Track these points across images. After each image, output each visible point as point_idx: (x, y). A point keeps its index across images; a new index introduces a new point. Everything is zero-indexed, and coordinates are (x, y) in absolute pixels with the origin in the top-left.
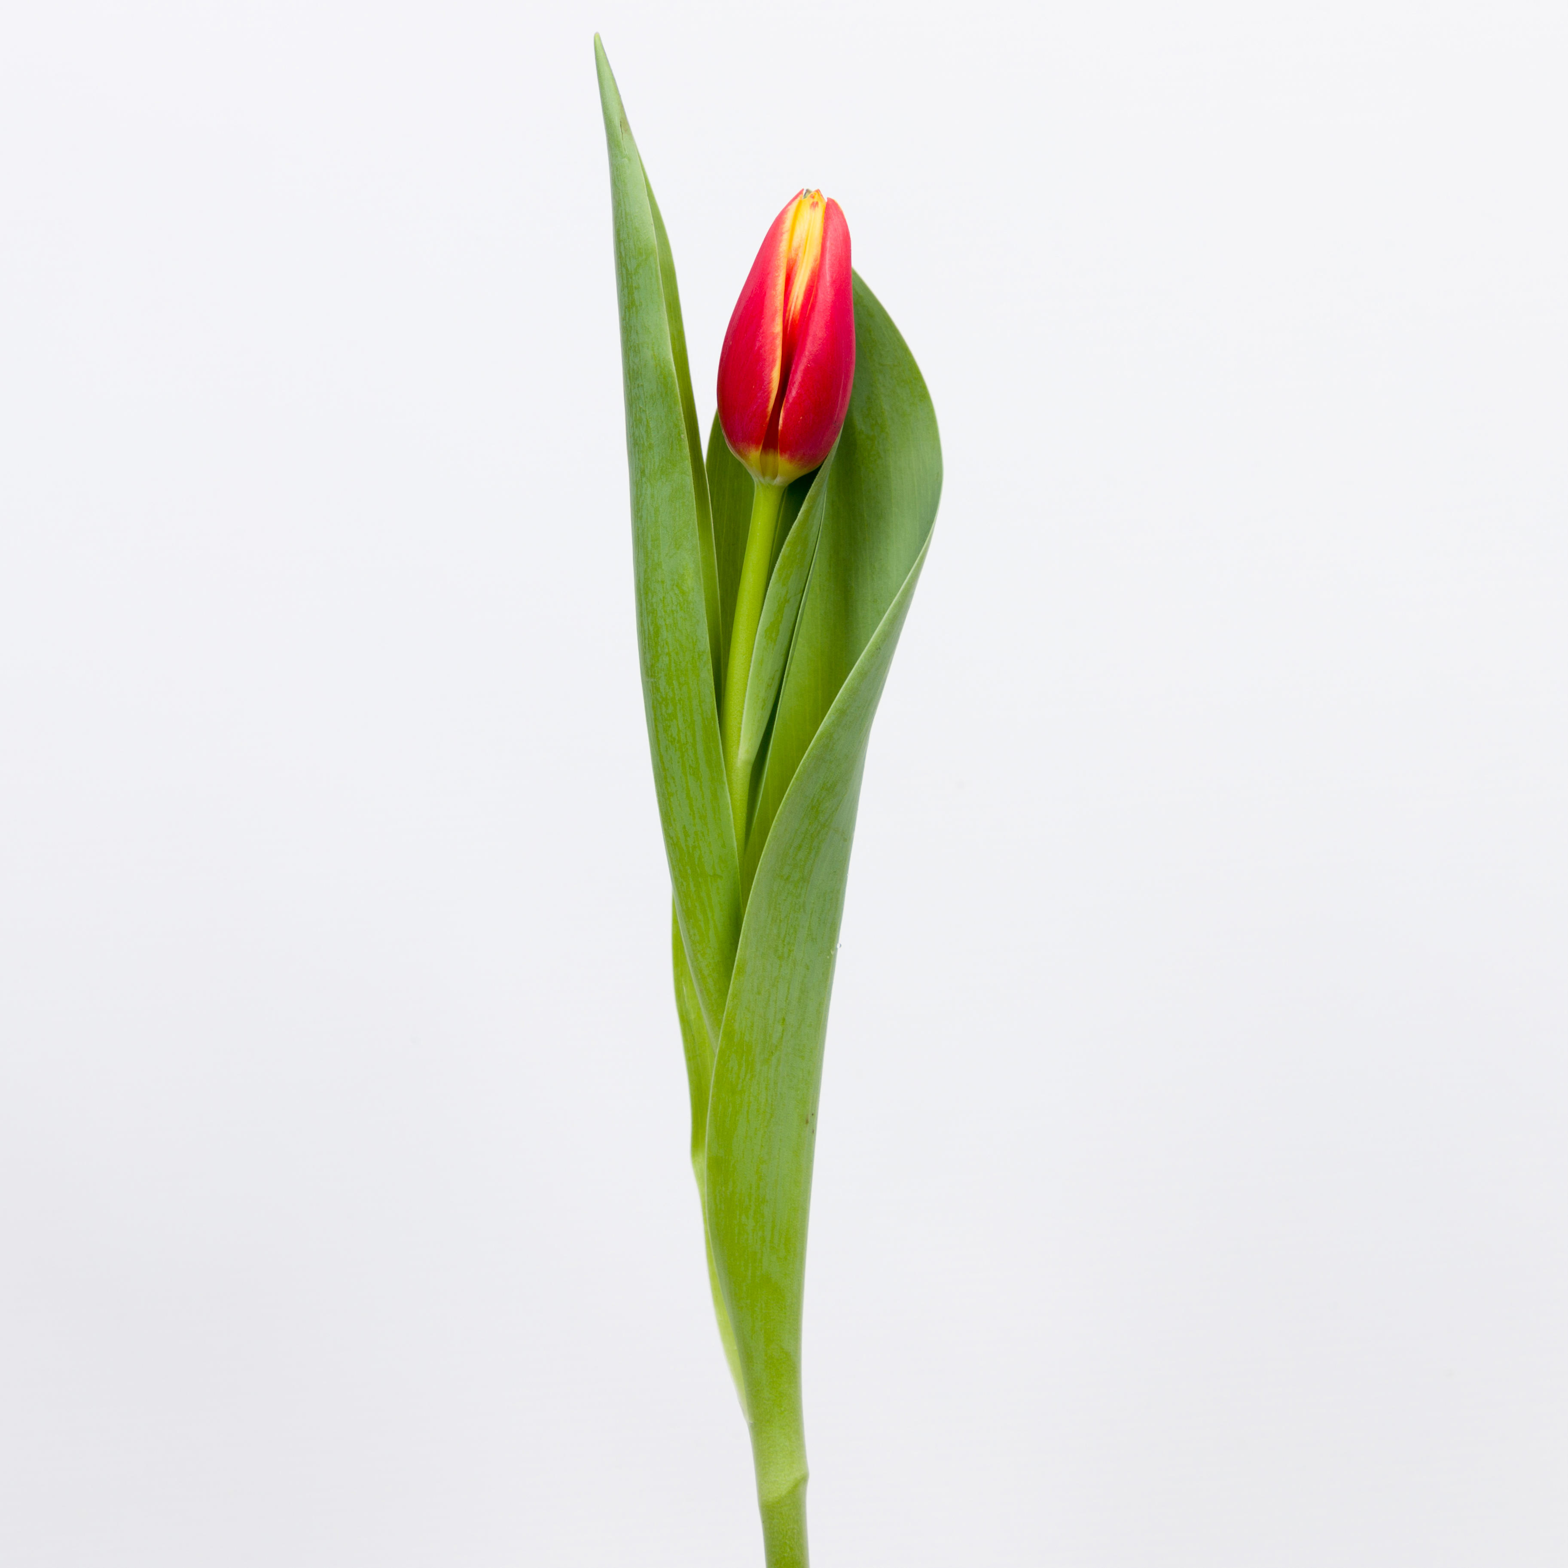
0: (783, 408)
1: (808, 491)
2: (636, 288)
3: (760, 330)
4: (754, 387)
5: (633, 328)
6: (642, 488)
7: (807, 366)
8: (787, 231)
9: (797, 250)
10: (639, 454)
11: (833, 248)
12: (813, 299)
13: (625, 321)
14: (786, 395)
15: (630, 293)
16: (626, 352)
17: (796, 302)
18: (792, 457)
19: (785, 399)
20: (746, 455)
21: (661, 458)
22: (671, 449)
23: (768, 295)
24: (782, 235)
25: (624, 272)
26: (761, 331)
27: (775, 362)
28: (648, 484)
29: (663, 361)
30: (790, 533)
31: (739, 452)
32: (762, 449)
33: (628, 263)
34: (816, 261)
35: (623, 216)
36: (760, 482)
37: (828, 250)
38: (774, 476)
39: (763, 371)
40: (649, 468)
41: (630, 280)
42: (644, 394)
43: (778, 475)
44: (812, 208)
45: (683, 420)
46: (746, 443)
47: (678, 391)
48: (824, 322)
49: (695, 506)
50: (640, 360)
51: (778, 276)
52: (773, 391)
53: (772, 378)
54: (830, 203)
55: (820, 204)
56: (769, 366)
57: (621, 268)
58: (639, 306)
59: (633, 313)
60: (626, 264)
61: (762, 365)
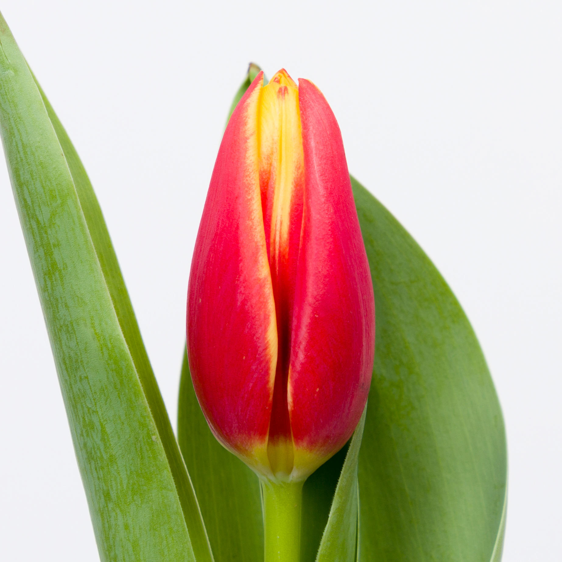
0: (289, 380)
1: (336, 482)
2: (54, 246)
3: (239, 277)
4: (244, 358)
5: (60, 300)
6: (110, 517)
7: (314, 317)
8: (252, 135)
9: (269, 158)
10: (97, 472)
11: (321, 148)
12: (305, 223)
13: (47, 294)
14: (291, 362)
15: (48, 254)
16: (56, 335)
17: (281, 229)
18: (312, 443)
19: (290, 367)
20: (246, 450)
21: (129, 473)
22: (142, 458)
23: (241, 228)
24: (246, 142)
25: (35, 226)
26: (242, 279)
27: (268, 318)
28: (118, 511)
29: (110, 340)
30: (322, 543)
31: (235, 446)
32: (269, 440)
33: (37, 213)
34: (298, 168)
35: (20, 149)
36: (270, 480)
37: (314, 152)
38: (289, 470)
39: (254, 335)
40: (114, 489)
41: (45, 235)
42: (91, 388)
43: (294, 467)
44: (281, 96)
45: (151, 415)
46: (245, 435)
47: (138, 377)
48: (327, 253)
49: (187, 529)
50: (77, 343)
51: (250, 200)
52: (272, 360)
53: (268, 342)
54: (304, 85)
55: (289, 88)
56: (261, 326)
57: (30, 221)
58: (64, 269)
59: (56, 280)
60: (36, 215)
61: (251, 325)
